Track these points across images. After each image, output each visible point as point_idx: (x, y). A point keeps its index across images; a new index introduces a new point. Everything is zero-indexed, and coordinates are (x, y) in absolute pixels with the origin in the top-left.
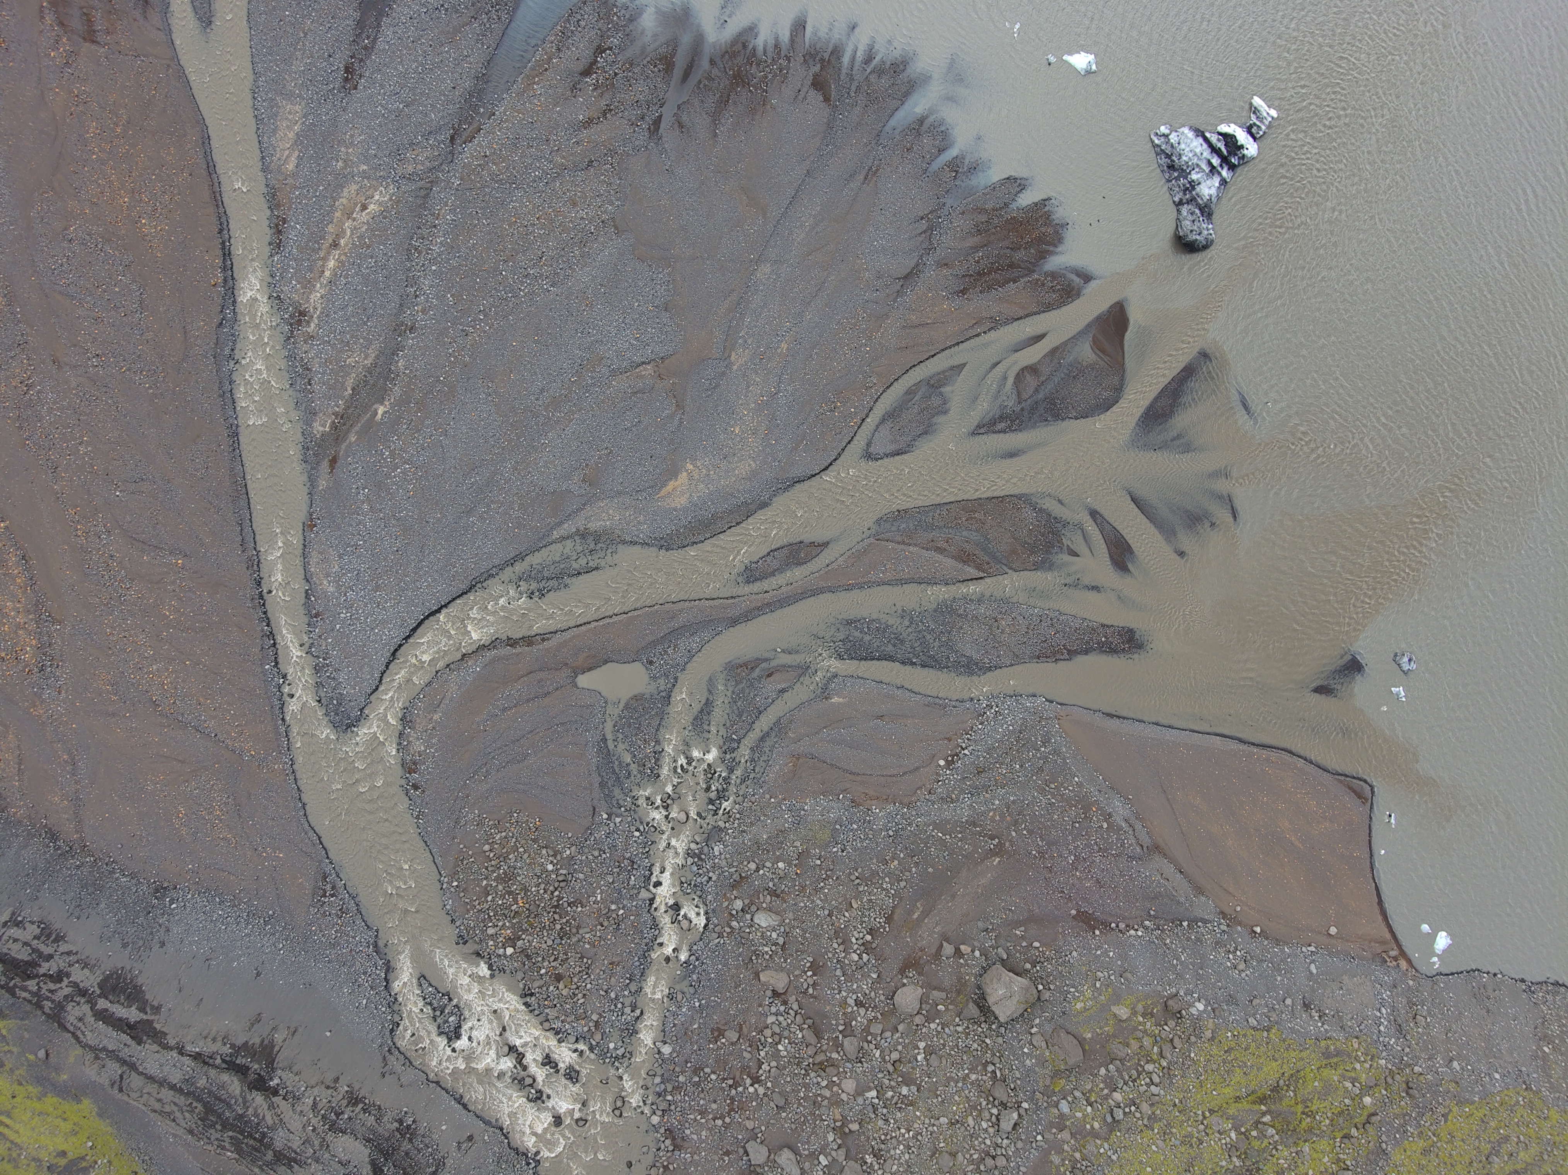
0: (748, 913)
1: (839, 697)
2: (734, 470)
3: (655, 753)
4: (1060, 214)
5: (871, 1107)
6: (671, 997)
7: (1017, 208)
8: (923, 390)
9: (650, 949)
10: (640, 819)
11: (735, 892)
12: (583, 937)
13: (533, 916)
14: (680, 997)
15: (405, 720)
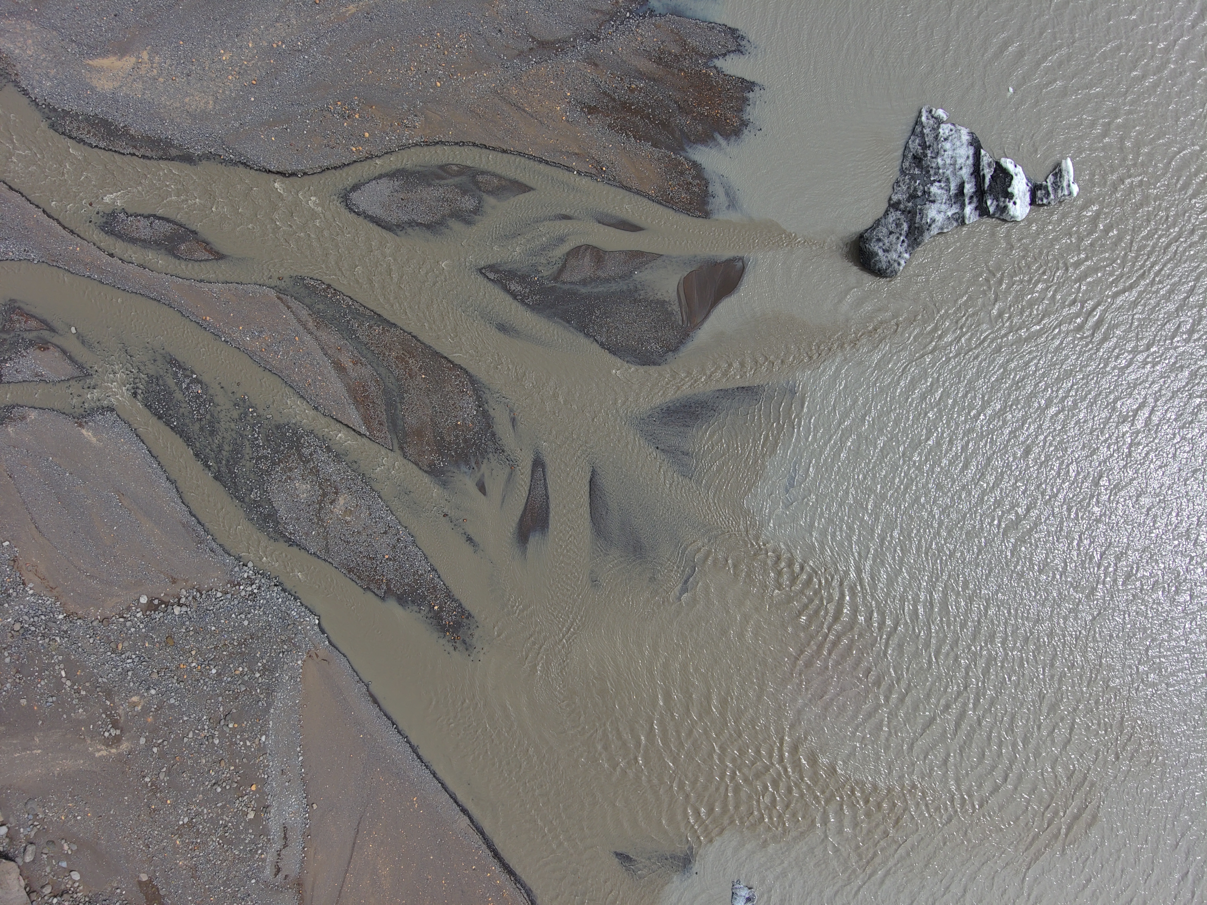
1: (95, 436)
7: (720, 68)
8: (464, 178)
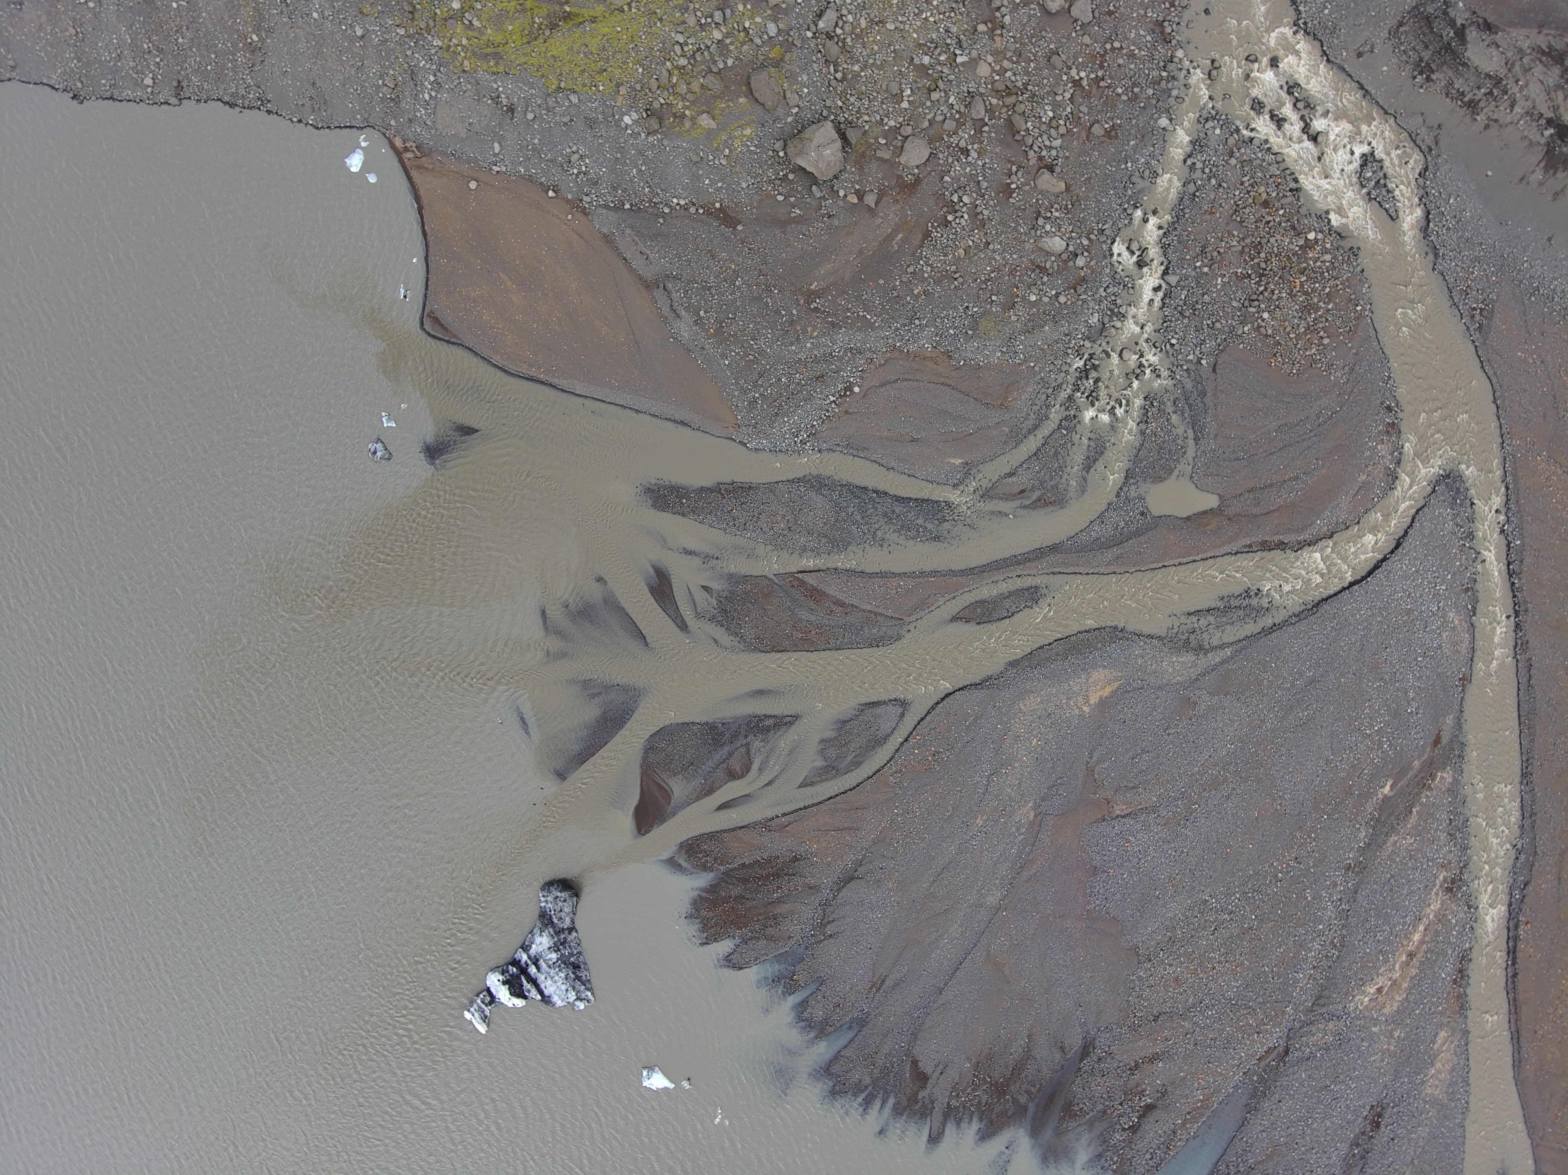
0: (1071, 252)
1: (954, 463)
2: (1042, 702)
3: (1147, 422)
4: (692, 929)
5: (964, 46)
6: (1156, 175)
7: (734, 938)
8: (843, 765)
9: (1172, 225)
10: (1168, 357)
11: (1083, 274)
12: (1239, 242)
13: (1288, 268)
14: (1147, 173)
15: (1394, 477)
